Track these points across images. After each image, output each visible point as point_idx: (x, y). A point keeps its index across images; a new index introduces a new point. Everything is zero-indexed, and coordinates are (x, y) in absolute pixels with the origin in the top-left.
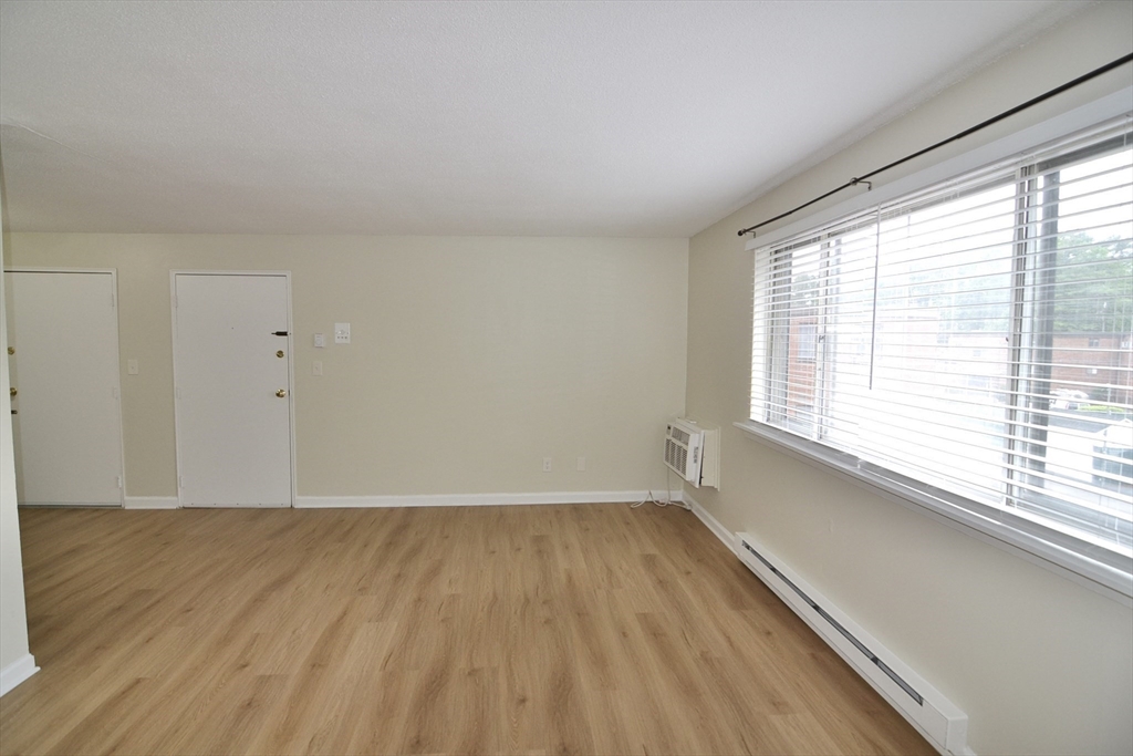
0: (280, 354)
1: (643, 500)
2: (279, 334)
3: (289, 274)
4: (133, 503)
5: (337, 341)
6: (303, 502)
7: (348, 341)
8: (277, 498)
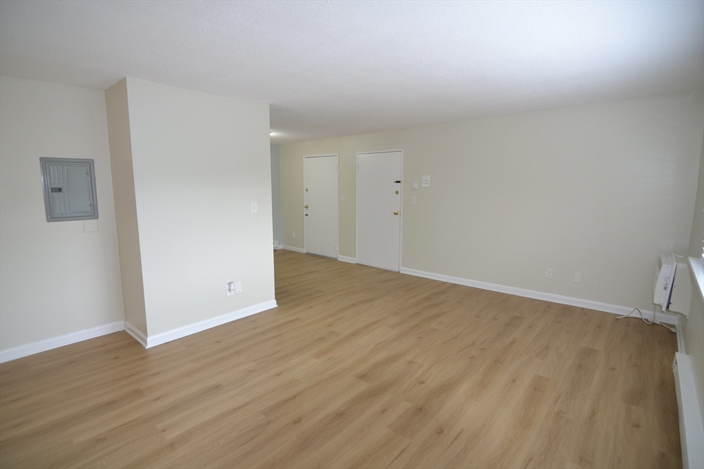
0: (397, 193)
1: (626, 314)
2: (397, 182)
3: (403, 150)
4: (342, 258)
5: (424, 186)
6: (405, 270)
7: (428, 186)
8: (393, 267)
